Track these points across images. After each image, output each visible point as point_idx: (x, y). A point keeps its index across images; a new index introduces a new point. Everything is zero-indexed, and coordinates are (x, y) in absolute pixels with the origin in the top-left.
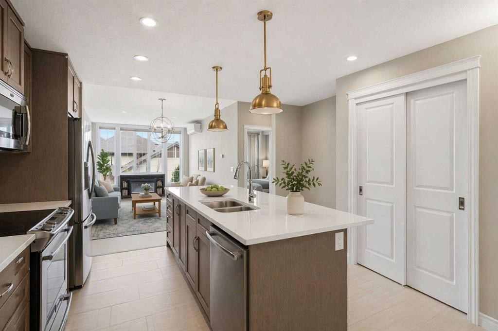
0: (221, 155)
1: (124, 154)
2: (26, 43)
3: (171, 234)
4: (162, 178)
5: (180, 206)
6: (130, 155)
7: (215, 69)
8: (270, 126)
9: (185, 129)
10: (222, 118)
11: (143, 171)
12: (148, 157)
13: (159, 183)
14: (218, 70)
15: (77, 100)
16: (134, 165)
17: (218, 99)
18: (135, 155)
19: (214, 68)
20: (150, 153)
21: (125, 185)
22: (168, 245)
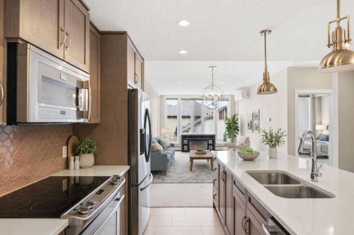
0: (268, 119)
1: (183, 117)
2: (91, 23)
3: (217, 197)
4: (213, 137)
5: (225, 173)
6: (189, 117)
7: (263, 34)
8: (330, 87)
9: (233, 96)
10: (271, 82)
11: (199, 132)
12: (202, 119)
13: (210, 142)
14: (267, 33)
15: (139, 73)
16: (192, 126)
17: (267, 62)
18: (192, 118)
19: (262, 32)
20: (204, 116)
21: (186, 142)
22: (214, 207)
